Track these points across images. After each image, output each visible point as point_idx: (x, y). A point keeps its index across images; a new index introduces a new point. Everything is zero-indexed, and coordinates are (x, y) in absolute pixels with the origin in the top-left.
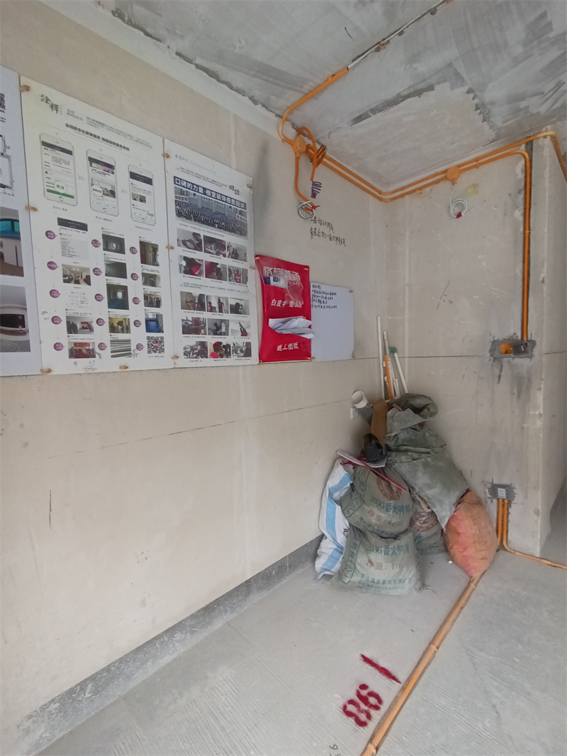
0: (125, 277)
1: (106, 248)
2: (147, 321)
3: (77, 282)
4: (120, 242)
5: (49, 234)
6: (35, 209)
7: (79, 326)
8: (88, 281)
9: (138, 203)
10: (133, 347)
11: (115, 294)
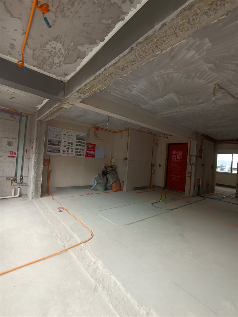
1: (68, 143)
3: (65, 147)
5: (63, 142)
6: (62, 140)
7: (64, 151)
9: (72, 138)
10: (69, 154)
11: (68, 148)
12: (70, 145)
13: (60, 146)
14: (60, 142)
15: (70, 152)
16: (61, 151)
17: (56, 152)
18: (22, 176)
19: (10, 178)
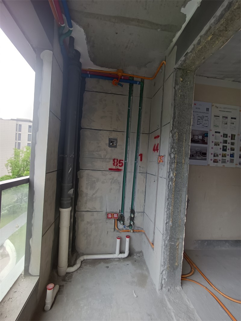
0: (227, 144)
1: (223, 137)
2: (230, 155)
3: (217, 145)
4: (227, 135)
5: (213, 135)
6: (211, 130)
7: (216, 155)
8: (219, 145)
9: (232, 125)
10: (226, 161)
11: (224, 148)
12: (229, 140)
13: (206, 143)
14: (205, 135)
15: (228, 158)
16: (210, 157)
17: (198, 158)
18: (132, 211)
19: (113, 214)
